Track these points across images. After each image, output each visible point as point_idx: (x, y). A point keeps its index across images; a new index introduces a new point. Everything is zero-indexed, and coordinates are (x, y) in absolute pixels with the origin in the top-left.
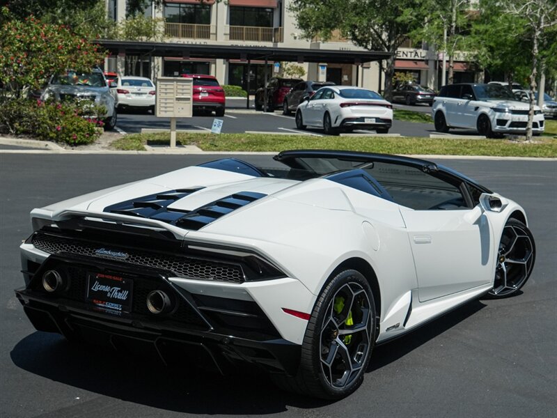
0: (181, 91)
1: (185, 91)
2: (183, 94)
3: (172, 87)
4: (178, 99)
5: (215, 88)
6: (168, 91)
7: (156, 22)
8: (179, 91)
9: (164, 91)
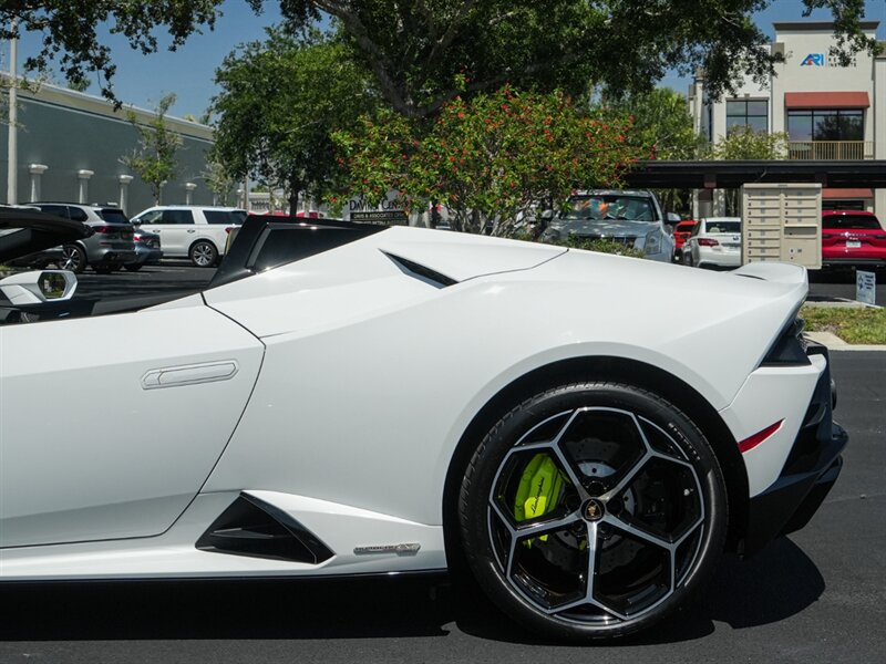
0: (795, 213)
1: (804, 213)
2: (800, 218)
3: (775, 204)
4: (790, 231)
5: (874, 232)
6: (768, 213)
7: (773, 140)
8: (791, 213)
9: (758, 213)
